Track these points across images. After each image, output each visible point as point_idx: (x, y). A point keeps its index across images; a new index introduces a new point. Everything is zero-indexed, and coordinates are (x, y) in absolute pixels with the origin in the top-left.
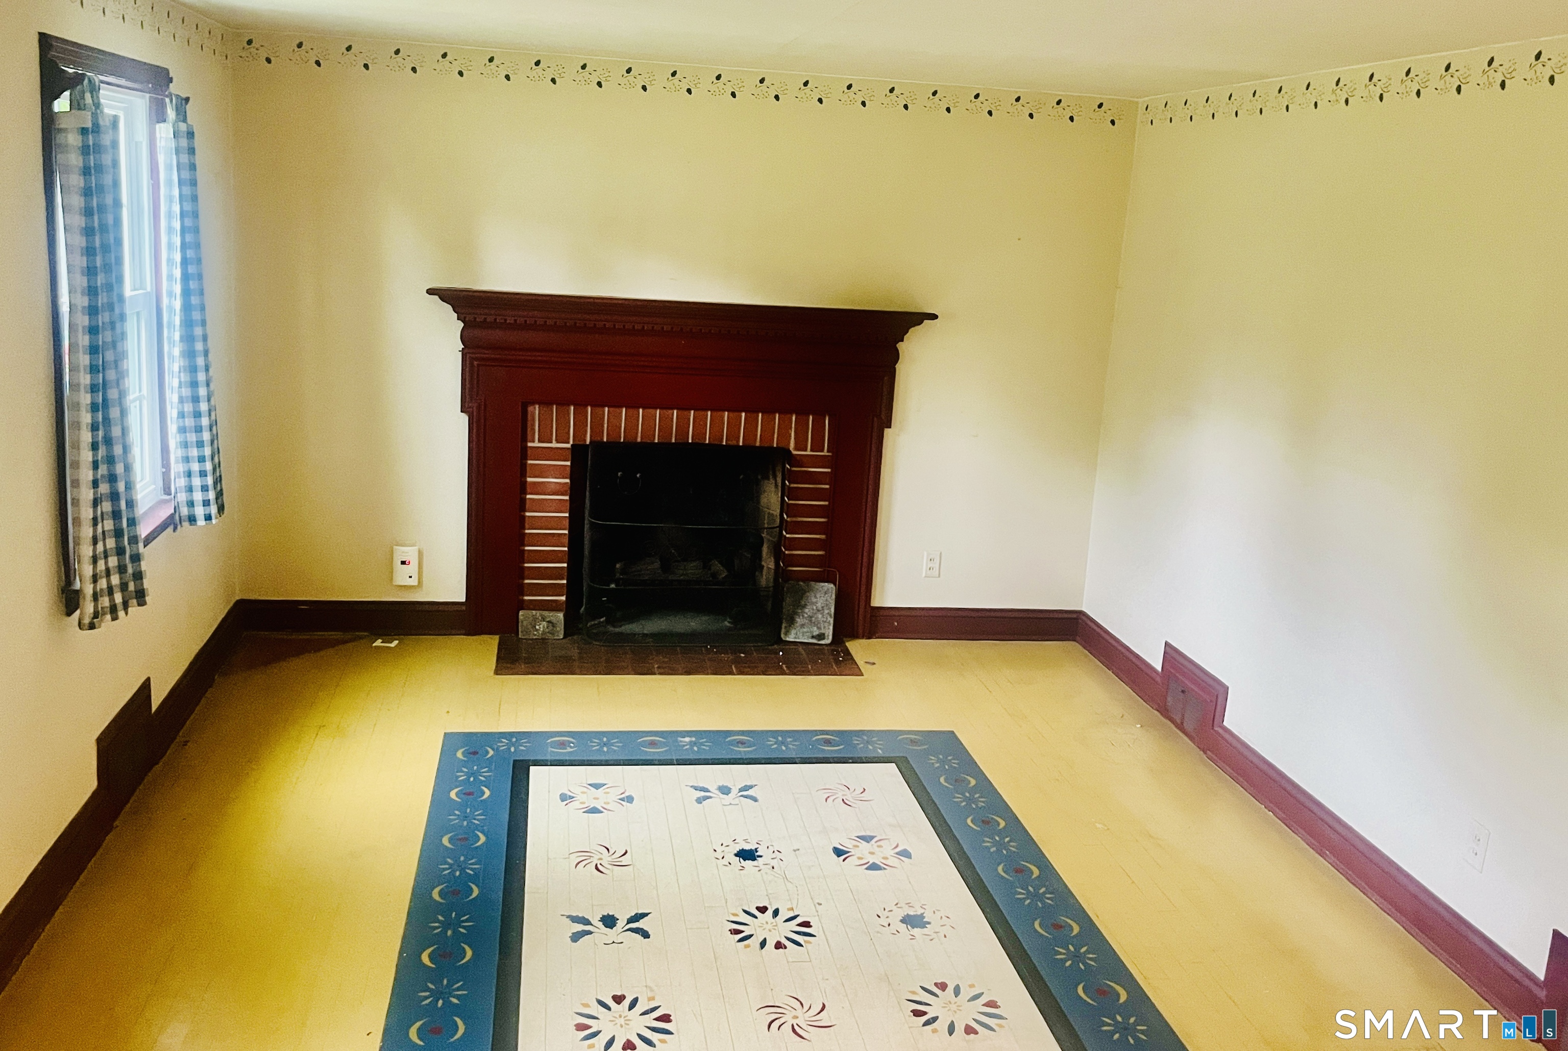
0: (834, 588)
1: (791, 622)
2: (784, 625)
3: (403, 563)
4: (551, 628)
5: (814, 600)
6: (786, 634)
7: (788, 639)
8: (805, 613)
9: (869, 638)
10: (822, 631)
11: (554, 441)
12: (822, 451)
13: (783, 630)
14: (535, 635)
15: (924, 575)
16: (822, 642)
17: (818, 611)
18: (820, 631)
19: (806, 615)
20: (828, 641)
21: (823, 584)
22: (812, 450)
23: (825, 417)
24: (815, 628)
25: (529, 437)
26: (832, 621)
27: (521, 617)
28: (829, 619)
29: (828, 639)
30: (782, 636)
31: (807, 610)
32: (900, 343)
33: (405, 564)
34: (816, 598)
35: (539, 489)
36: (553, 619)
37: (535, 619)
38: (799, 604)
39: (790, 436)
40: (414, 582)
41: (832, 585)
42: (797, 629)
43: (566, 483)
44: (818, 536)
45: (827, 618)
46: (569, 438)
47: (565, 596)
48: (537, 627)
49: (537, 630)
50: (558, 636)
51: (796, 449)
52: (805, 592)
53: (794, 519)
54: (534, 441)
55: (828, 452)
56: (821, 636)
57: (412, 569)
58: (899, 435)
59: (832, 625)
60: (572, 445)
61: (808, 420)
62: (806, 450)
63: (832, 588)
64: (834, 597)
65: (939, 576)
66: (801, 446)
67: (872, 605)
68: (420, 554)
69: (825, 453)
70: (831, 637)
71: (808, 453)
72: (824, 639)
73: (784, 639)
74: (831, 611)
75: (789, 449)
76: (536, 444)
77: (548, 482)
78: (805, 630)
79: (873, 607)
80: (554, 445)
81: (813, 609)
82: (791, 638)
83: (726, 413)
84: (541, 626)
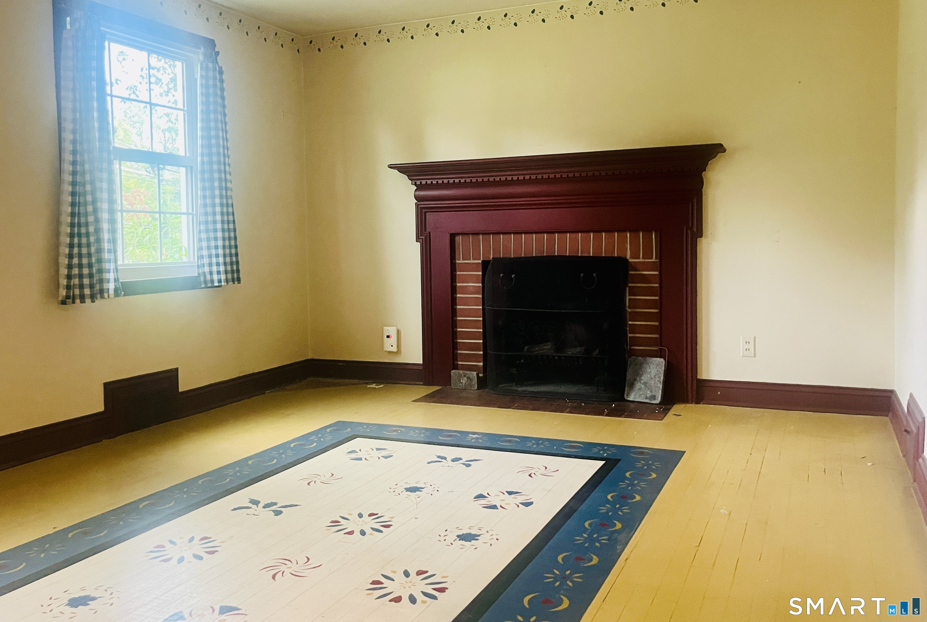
0: (664, 361)
1: (632, 386)
2: (626, 389)
3: (388, 337)
4: (469, 381)
5: (649, 370)
6: (627, 396)
7: (629, 399)
8: (642, 380)
9: (697, 403)
10: (654, 394)
11: (471, 259)
12: (652, 258)
13: (626, 392)
14: (460, 386)
15: (741, 355)
16: (653, 402)
17: (652, 378)
18: (652, 394)
19: (642, 382)
20: (658, 401)
21: (655, 359)
22: (643, 258)
23: (652, 233)
24: (649, 392)
25: (457, 257)
26: (661, 386)
27: (452, 374)
28: (659, 385)
29: (658, 400)
30: (625, 396)
31: (643, 378)
32: (704, 172)
33: (389, 337)
34: (650, 369)
35: (465, 290)
36: (471, 377)
37: (460, 375)
38: (638, 374)
39: (627, 248)
40: (394, 349)
41: (662, 360)
42: (636, 392)
43: (480, 286)
44: (653, 323)
45: (658, 385)
46: (480, 258)
47: (482, 363)
48: (462, 381)
49: (461, 383)
50: (474, 387)
51: (632, 257)
52: (642, 364)
53: (634, 310)
54: (459, 260)
55: (656, 259)
56: (654, 397)
57: (393, 340)
58: (711, 244)
59: (661, 389)
60: (482, 261)
61: (640, 235)
62: (639, 258)
63: (662, 362)
64: (663, 368)
65: (755, 356)
66: (635, 255)
67: (699, 377)
68: (398, 332)
69: (654, 260)
70: (660, 399)
71: (641, 260)
72: (655, 399)
73: (626, 399)
74: (660, 379)
75: (626, 258)
76: (461, 261)
77: (469, 286)
78: (641, 393)
79: (698, 379)
80: (472, 261)
81: (648, 377)
82: (631, 398)
83: (580, 234)
84: (464, 381)
